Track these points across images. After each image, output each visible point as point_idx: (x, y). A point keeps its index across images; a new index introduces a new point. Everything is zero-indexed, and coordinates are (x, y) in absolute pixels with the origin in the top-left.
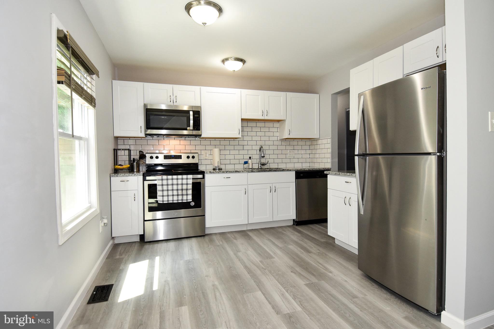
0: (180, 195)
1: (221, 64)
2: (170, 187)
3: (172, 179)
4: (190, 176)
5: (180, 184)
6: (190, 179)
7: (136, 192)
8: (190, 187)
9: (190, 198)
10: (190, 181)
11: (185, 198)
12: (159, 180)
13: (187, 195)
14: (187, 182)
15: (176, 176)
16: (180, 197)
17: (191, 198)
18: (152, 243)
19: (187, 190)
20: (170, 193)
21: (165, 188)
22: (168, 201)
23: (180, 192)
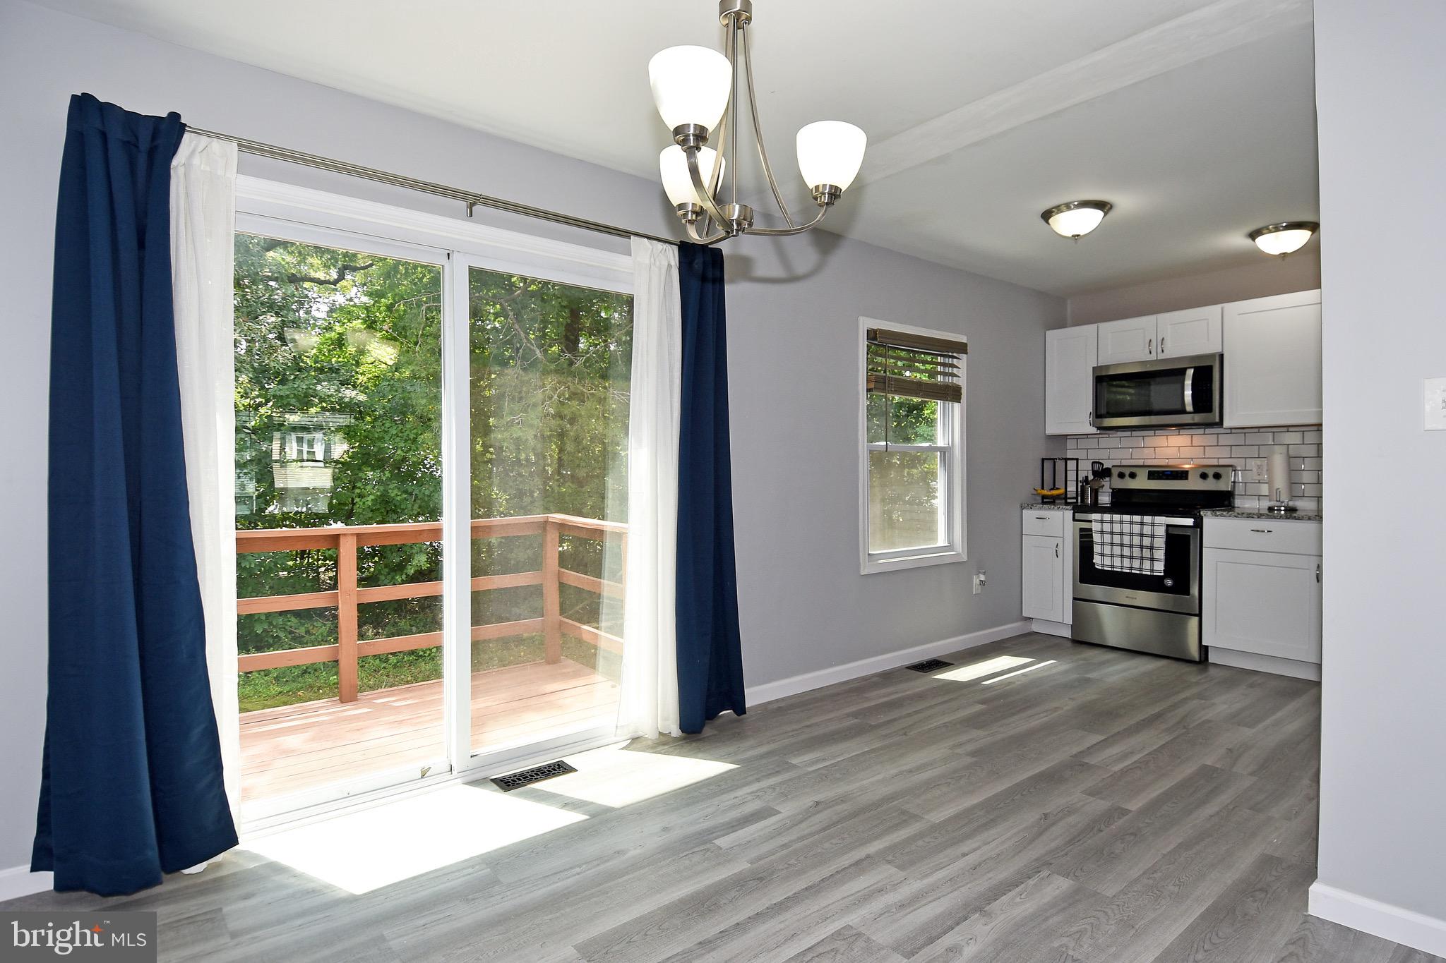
0: (1137, 558)
1: (1249, 241)
2: (1117, 539)
3: (1121, 522)
4: (1160, 520)
5: (1137, 535)
6: (1160, 525)
7: (1060, 541)
8: (1160, 543)
9: (1159, 568)
10: (1161, 531)
11: (1147, 565)
12: (1096, 521)
13: (1152, 559)
14: (1153, 530)
15: (1129, 516)
16: (1136, 564)
17: (1162, 568)
18: (1083, 646)
19: (1152, 548)
20: (1117, 550)
21: (1107, 538)
22: (1113, 566)
23: (1136, 552)
